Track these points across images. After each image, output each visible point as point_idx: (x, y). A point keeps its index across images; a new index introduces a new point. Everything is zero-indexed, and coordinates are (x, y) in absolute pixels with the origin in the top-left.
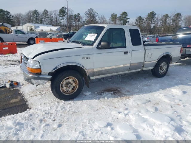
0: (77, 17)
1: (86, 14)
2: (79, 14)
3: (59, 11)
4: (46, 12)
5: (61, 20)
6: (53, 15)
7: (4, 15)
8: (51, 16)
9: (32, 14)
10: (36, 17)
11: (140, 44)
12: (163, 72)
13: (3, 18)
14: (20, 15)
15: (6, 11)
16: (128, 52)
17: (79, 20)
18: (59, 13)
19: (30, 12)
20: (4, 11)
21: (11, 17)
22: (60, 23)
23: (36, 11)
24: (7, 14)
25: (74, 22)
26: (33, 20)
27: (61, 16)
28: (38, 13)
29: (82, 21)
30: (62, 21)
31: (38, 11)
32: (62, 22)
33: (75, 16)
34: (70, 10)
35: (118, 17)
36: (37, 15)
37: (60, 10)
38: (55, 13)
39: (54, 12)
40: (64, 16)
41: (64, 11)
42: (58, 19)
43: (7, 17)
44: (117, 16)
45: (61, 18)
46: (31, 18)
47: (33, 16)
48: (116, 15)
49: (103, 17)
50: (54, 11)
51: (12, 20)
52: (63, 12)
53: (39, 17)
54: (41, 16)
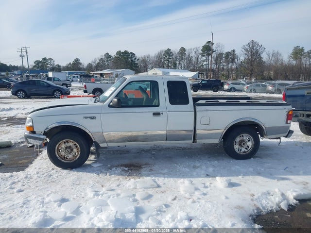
0: (231, 56)
1: (243, 50)
2: (234, 51)
3: (201, 48)
4: (183, 50)
5: (204, 61)
6: (193, 55)
7: (128, 58)
8: (189, 56)
9: (164, 55)
10: (169, 58)
11: (187, 102)
12: (246, 150)
13: (127, 62)
14: (148, 57)
15: (131, 53)
16: (161, 113)
17: (233, 61)
18: (202, 50)
19: (161, 52)
20: (128, 53)
21: (136, 60)
22: (203, 65)
23: (169, 50)
24: (132, 57)
25: (224, 64)
26: (164, 63)
27: (204, 56)
28: (171, 52)
29: (239, 62)
30: (205, 63)
31: (171, 51)
32: (205, 65)
33: (228, 54)
34: (219, 46)
35: (306, 51)
36: (169, 56)
37: (203, 47)
38: (195, 52)
39: (195, 50)
40: (209, 55)
41: (210, 47)
42: (199, 60)
43: (132, 60)
44: (304, 50)
45: (204, 58)
46: (161, 60)
47: (164, 58)
48: (302, 50)
49: (278, 53)
50: (194, 48)
51: (137, 64)
52: (208, 49)
53: (173, 58)
54: (176, 57)
